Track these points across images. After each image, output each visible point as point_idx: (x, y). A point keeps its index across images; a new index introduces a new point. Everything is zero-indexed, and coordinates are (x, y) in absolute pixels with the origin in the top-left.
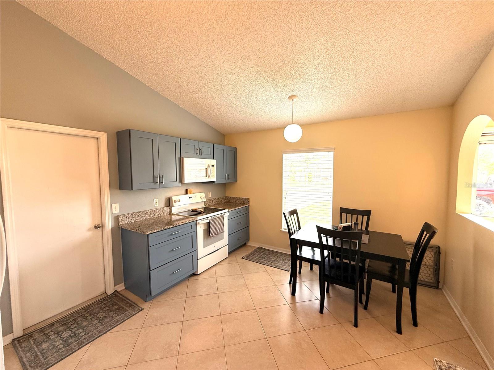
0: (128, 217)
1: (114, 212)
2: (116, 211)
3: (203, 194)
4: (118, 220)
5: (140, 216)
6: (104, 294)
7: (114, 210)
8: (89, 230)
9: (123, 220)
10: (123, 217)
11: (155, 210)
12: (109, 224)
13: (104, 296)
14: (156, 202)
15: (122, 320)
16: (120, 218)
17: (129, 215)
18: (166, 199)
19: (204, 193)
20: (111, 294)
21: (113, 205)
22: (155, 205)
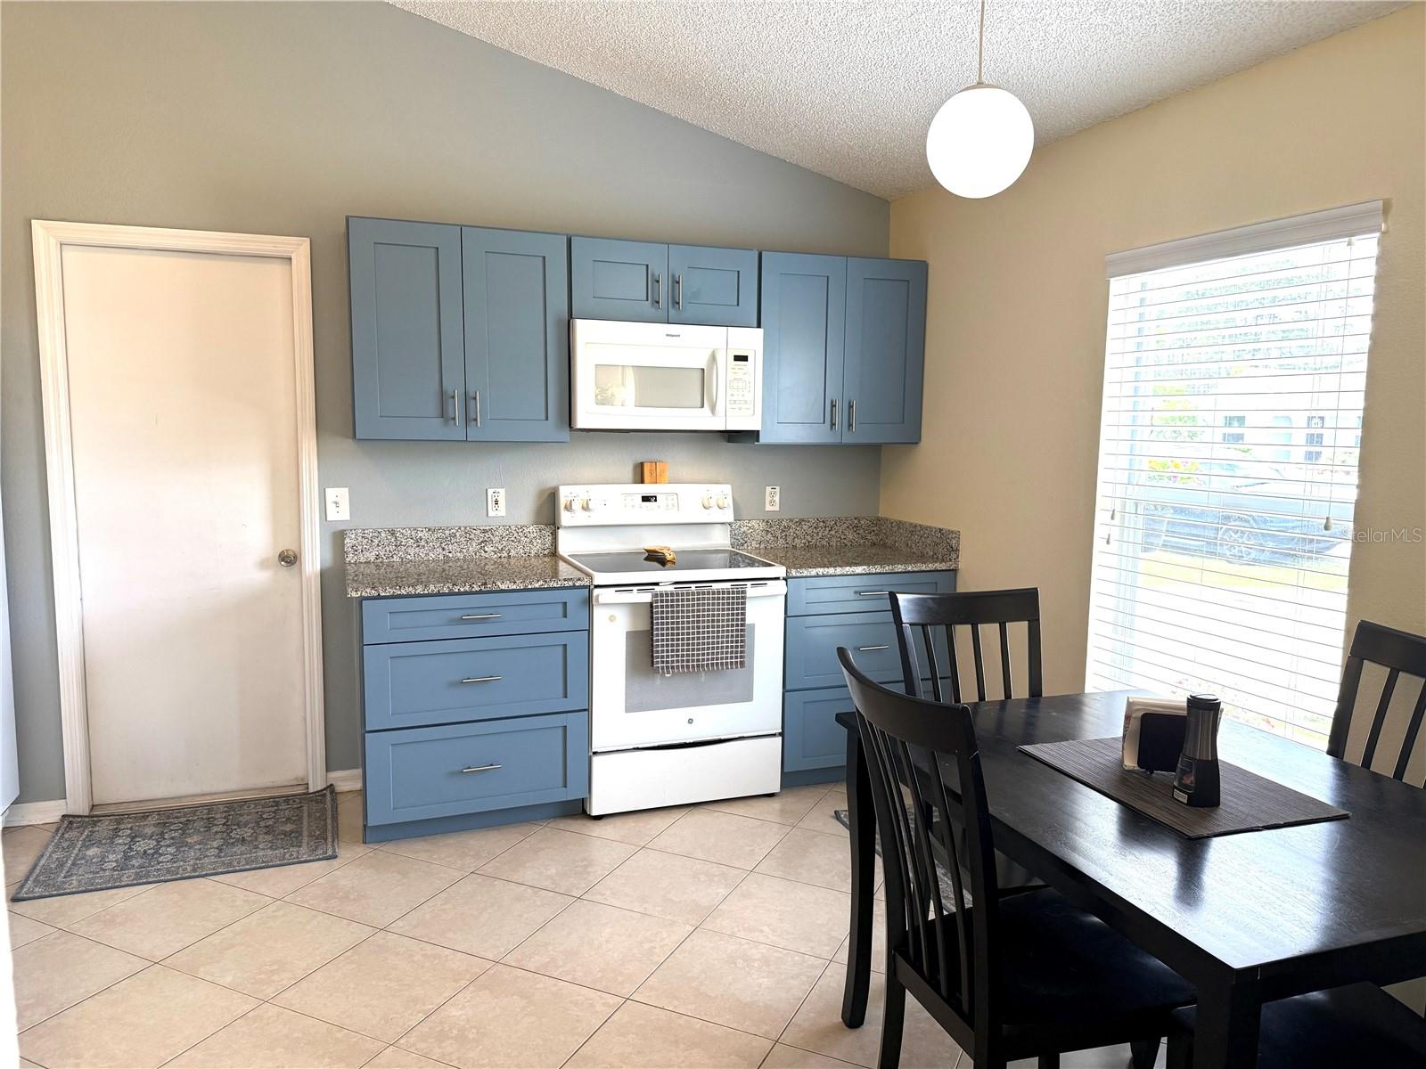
0: (376, 541)
1: (332, 515)
2: (340, 512)
3: (723, 493)
4: (343, 545)
5: (423, 543)
6: (300, 788)
7: (331, 508)
8: (263, 564)
9: (359, 547)
10: (360, 539)
11: (485, 531)
12: (314, 559)
13: (300, 790)
14: (496, 502)
15: (263, 862)
16: (347, 540)
17: (383, 535)
18: (541, 492)
19: (729, 487)
20: (315, 793)
21: (327, 490)
22: (491, 513)
